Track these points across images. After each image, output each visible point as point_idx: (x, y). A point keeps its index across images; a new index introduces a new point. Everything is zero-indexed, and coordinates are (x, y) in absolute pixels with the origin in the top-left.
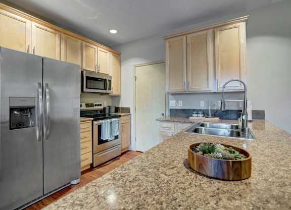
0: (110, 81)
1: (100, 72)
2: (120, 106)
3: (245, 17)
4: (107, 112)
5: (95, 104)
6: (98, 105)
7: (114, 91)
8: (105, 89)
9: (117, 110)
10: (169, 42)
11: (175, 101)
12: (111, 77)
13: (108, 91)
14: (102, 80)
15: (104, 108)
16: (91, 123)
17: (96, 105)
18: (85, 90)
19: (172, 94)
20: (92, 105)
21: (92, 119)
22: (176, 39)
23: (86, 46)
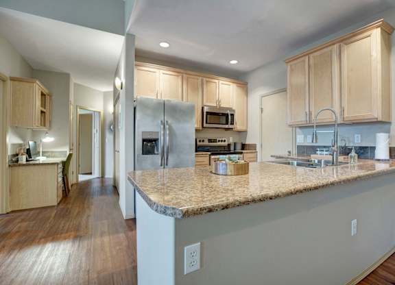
0: (232, 115)
1: (222, 106)
2: (247, 142)
3: (379, 22)
4: (232, 148)
5: (218, 139)
6: (222, 141)
7: (238, 126)
8: (227, 124)
9: (244, 146)
10: (291, 66)
11: (303, 136)
12: (234, 111)
13: (231, 126)
14: (223, 114)
15: (229, 145)
16: (208, 158)
17: (219, 141)
18: (205, 125)
19: (300, 127)
20: (215, 141)
21: (209, 153)
22: (299, 60)
23: (207, 82)
